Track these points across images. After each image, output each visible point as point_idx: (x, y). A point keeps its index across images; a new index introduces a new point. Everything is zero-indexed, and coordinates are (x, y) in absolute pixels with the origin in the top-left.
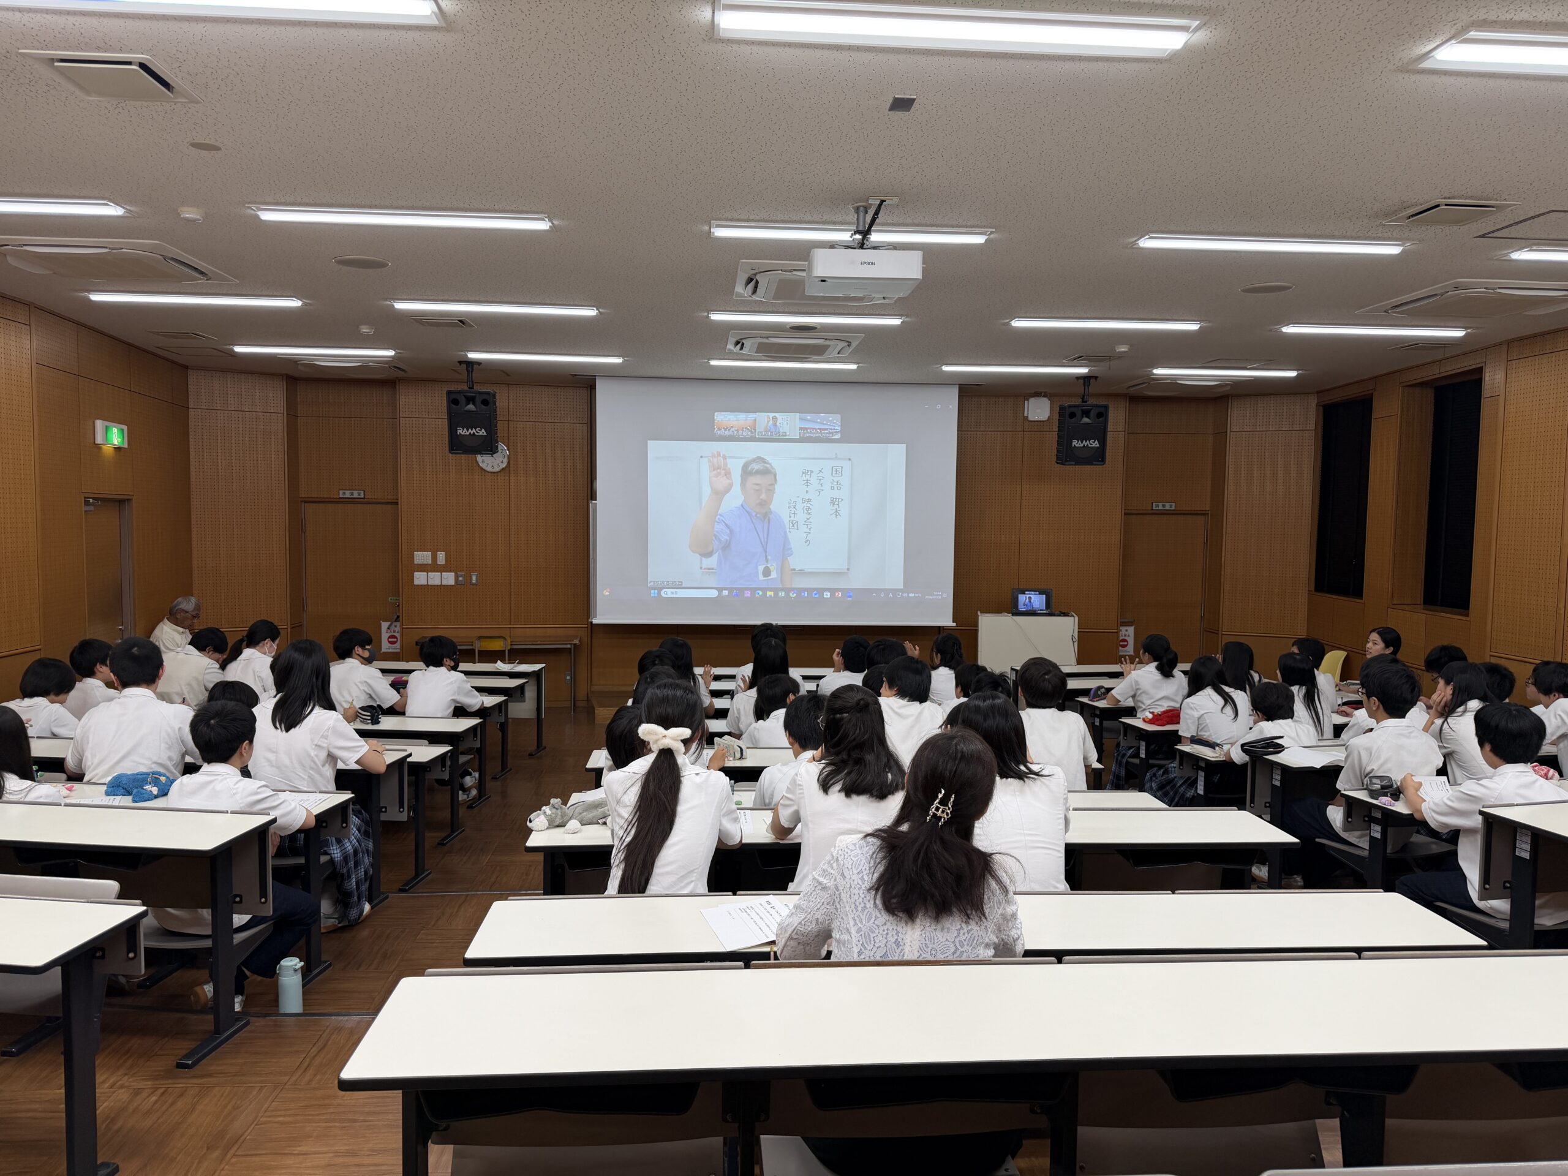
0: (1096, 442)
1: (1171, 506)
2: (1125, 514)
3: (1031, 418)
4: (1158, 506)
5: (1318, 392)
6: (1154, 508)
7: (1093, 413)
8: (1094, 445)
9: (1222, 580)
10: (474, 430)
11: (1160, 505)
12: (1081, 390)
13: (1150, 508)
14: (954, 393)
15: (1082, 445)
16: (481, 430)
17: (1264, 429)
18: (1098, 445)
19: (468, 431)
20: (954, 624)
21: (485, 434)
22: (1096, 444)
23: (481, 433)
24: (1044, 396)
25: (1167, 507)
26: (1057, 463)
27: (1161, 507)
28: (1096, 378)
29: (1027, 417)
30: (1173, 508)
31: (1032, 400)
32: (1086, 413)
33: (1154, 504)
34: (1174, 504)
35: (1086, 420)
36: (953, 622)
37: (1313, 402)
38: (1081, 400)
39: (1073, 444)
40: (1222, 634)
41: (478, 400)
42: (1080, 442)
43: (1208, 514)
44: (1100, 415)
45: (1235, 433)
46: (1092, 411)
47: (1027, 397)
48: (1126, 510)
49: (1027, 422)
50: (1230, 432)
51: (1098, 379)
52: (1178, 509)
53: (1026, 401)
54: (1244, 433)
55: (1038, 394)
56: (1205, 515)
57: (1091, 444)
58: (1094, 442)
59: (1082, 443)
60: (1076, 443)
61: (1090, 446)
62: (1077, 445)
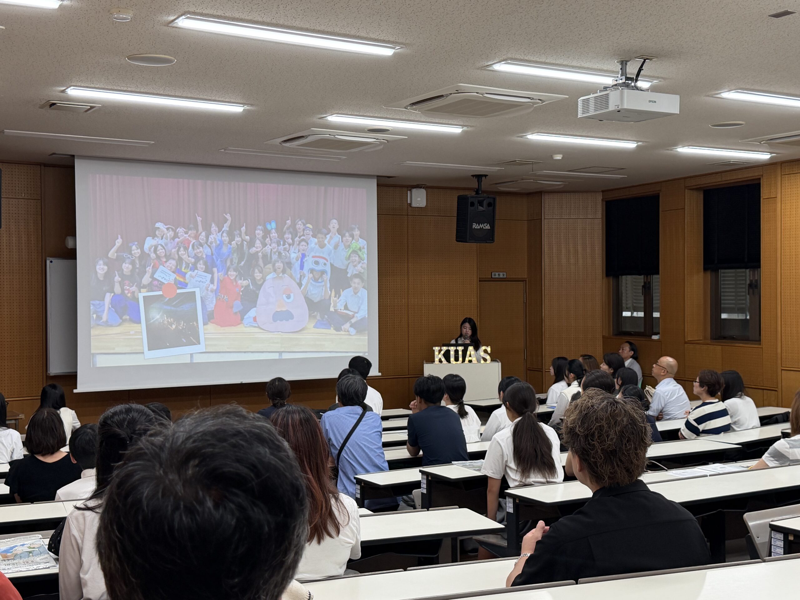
0: (488, 225)
1: (504, 275)
2: (480, 281)
3: (414, 205)
4: (495, 275)
5: (603, 191)
6: (493, 277)
7: (485, 203)
8: (487, 228)
9: (543, 330)
11: (497, 274)
12: (476, 185)
13: (490, 277)
15: (479, 228)
17: (568, 217)
18: (489, 228)
20: (380, 374)
22: (488, 227)
24: (422, 188)
25: (501, 276)
26: (457, 241)
27: (497, 276)
28: (486, 176)
29: (410, 204)
30: (505, 277)
31: (414, 190)
32: (481, 203)
33: (493, 273)
34: (505, 273)
35: (481, 208)
36: (379, 372)
37: (599, 198)
38: (475, 193)
39: (474, 226)
42: (478, 225)
43: (526, 281)
44: (489, 205)
45: (547, 220)
46: (485, 201)
47: (410, 188)
48: (479, 278)
49: (410, 208)
50: (544, 219)
51: (487, 177)
52: (507, 277)
53: (408, 192)
54: (554, 220)
55: (418, 186)
56: (523, 281)
57: (485, 227)
58: (487, 225)
59: (479, 225)
60: (475, 226)
61: (484, 228)
62: (476, 228)
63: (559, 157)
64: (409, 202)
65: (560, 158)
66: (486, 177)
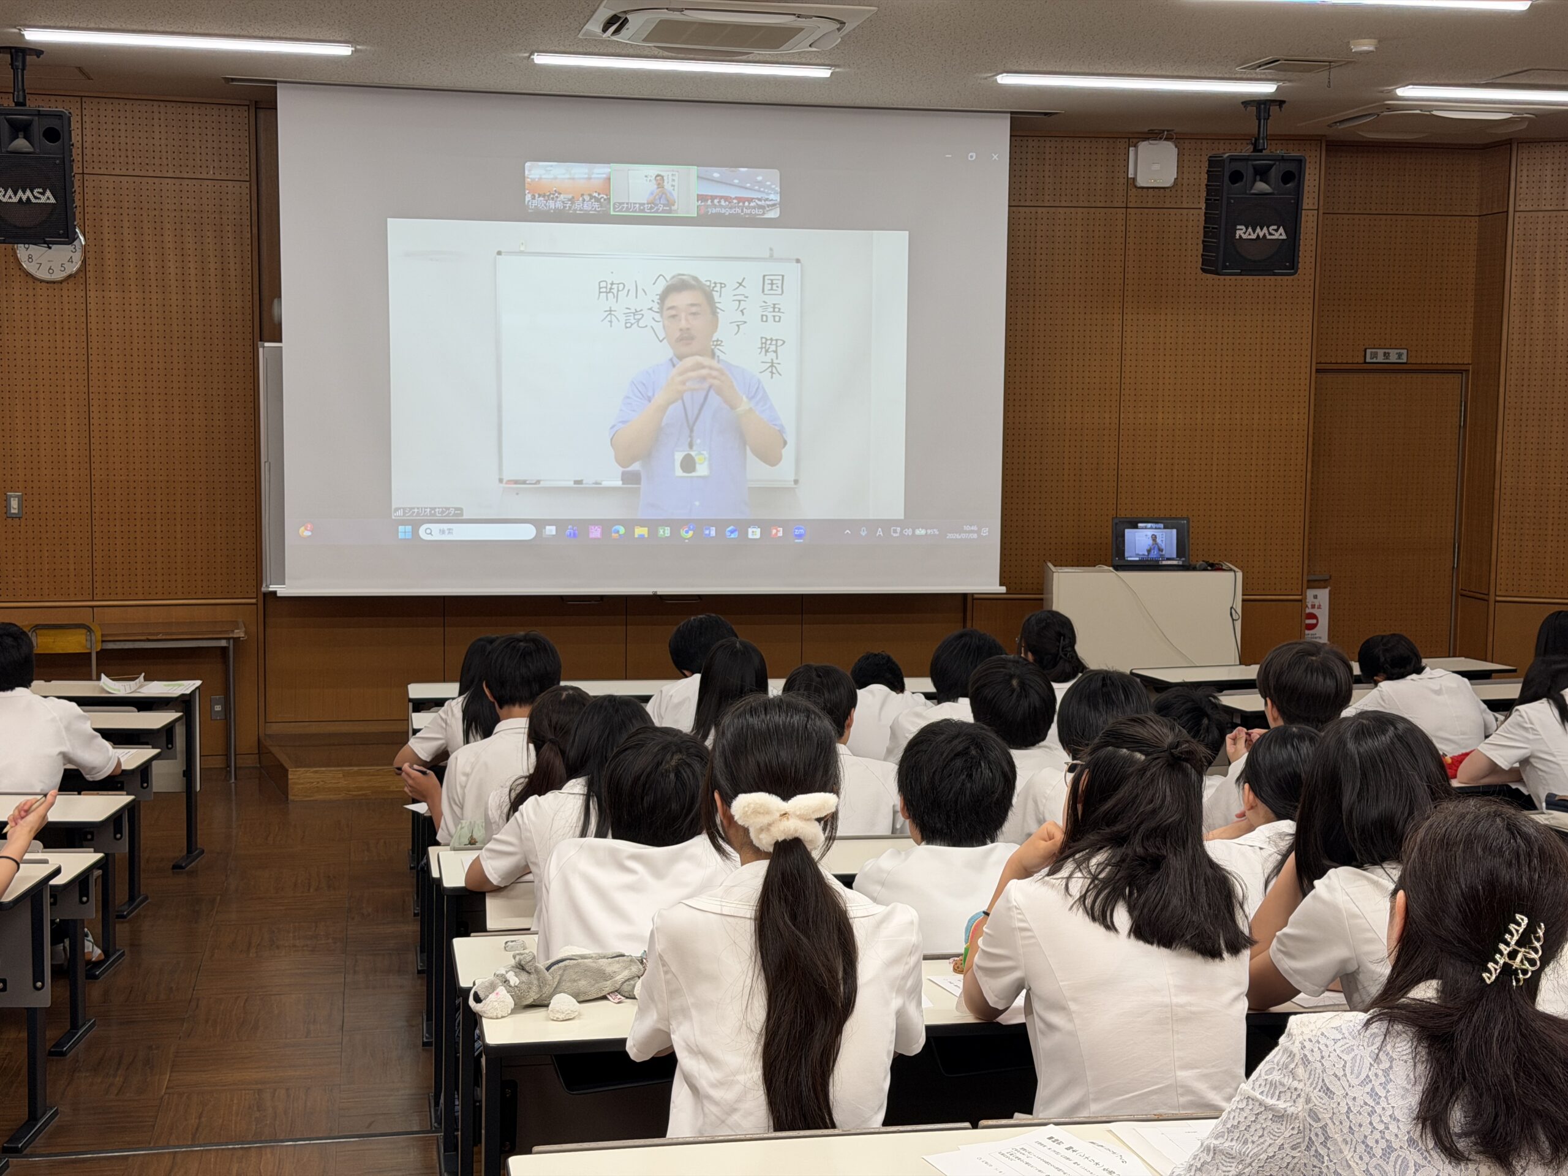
0: (1281, 230)
1: (1400, 355)
2: (1317, 371)
3: (1141, 182)
4: (1375, 355)
6: (1368, 360)
7: (1274, 174)
8: (1276, 236)
9: (1496, 497)
10: (28, 193)
11: (1381, 352)
12: (1252, 127)
13: (1362, 360)
14: (1002, 129)
15: (1254, 236)
16: (43, 194)
18: (1284, 237)
19: (15, 194)
20: (1003, 589)
21: (52, 200)
22: (1280, 234)
23: (43, 200)
24: (1167, 139)
25: (1393, 358)
26: (1203, 270)
27: (1380, 359)
28: (1281, 103)
29: (1134, 179)
30: (1405, 360)
31: (1143, 146)
32: (1262, 173)
33: (1368, 351)
34: (1405, 351)
35: (1261, 186)
36: (1001, 585)
38: (1251, 147)
39: (1238, 233)
40: (1496, 601)
41: (37, 129)
42: (1250, 230)
43: (1467, 371)
44: (1287, 177)
45: (1522, 215)
46: (1273, 169)
47: (1135, 141)
48: (1317, 363)
49: (1134, 190)
50: (1515, 211)
51: (1284, 106)
52: (1412, 361)
53: (1131, 149)
54: (1541, 214)
55: (1153, 135)
56: (1461, 372)
57: (1270, 234)
58: (1277, 230)
59: (1254, 231)
60: (1242, 232)
61: (1269, 237)
62: (1244, 237)
63: (1366, 46)
64: (1130, 175)
65: (1371, 48)
66: (1280, 107)
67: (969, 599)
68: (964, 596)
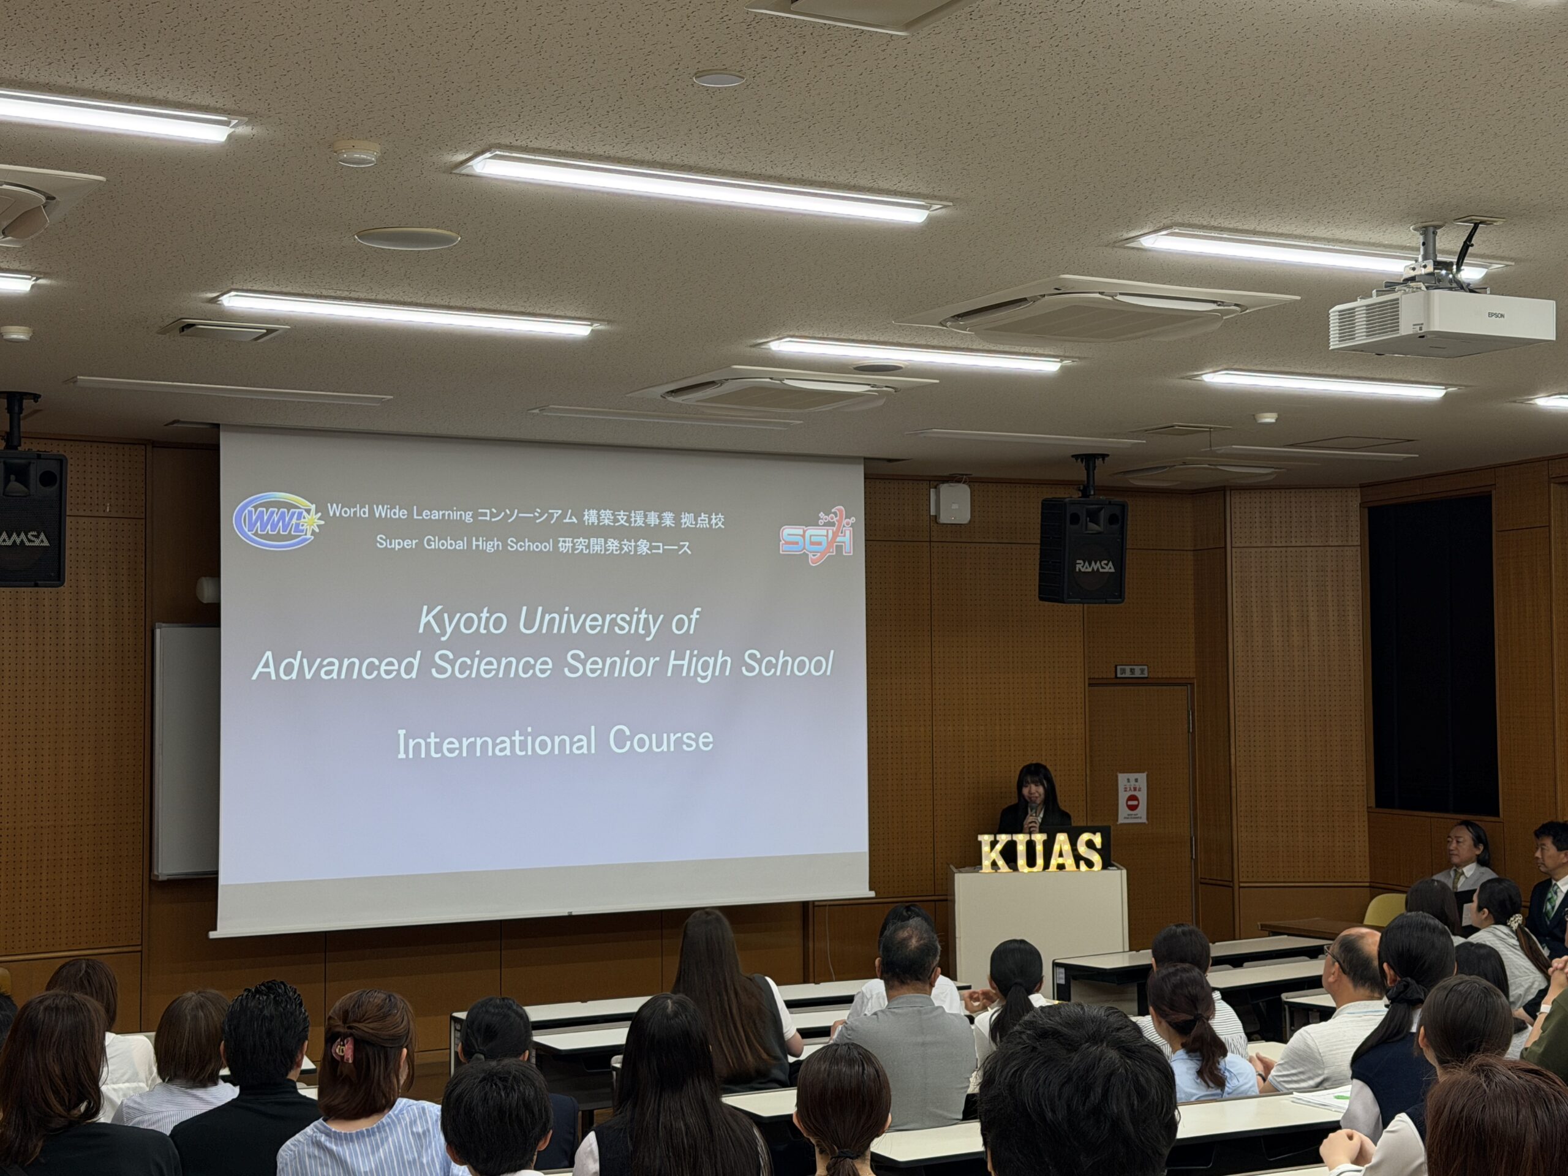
0: (1110, 564)
1: (1142, 671)
2: (1090, 685)
3: (944, 519)
4: (1123, 671)
5: (1362, 486)
6: (1119, 675)
7: (1103, 516)
8: (1107, 570)
9: (1234, 794)
10: (23, 535)
11: (1128, 668)
13: (1113, 676)
14: (858, 473)
15: (1090, 570)
16: (37, 537)
17: (1284, 544)
18: (1113, 570)
19: (10, 537)
20: (872, 894)
21: (46, 543)
22: (1110, 568)
23: (37, 543)
24: (964, 483)
25: (1137, 674)
26: (1041, 599)
27: (1128, 674)
28: (1104, 456)
29: (936, 517)
30: (1146, 676)
31: (944, 488)
32: (1093, 517)
33: (1119, 668)
34: (1146, 667)
35: (1093, 526)
36: (871, 889)
37: (1354, 502)
38: (1080, 493)
39: (1078, 567)
40: (1240, 887)
41: (34, 474)
42: (1087, 563)
43: (1192, 684)
44: (1113, 519)
45: (1238, 550)
46: (1103, 512)
47: (935, 483)
48: (1089, 679)
49: (936, 525)
50: (1232, 547)
51: (1106, 459)
52: (1151, 676)
53: (932, 490)
54: (1253, 550)
55: (953, 479)
56: (1186, 684)
57: (1103, 568)
58: (1107, 565)
59: (1090, 565)
60: (1081, 566)
61: (1101, 570)
62: (1083, 570)
63: (1269, 418)
64: (933, 513)
65: (1273, 420)
66: (1103, 460)
67: (811, 907)
68: (805, 905)
